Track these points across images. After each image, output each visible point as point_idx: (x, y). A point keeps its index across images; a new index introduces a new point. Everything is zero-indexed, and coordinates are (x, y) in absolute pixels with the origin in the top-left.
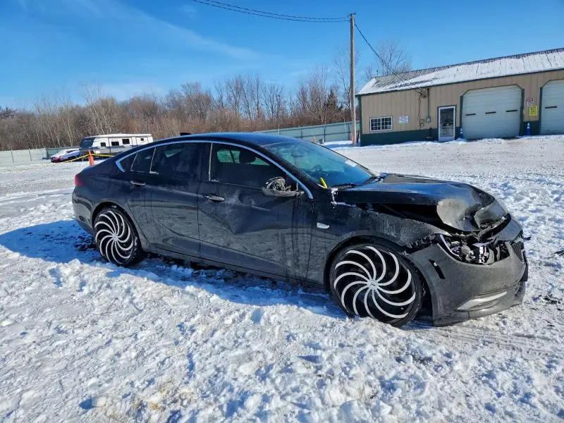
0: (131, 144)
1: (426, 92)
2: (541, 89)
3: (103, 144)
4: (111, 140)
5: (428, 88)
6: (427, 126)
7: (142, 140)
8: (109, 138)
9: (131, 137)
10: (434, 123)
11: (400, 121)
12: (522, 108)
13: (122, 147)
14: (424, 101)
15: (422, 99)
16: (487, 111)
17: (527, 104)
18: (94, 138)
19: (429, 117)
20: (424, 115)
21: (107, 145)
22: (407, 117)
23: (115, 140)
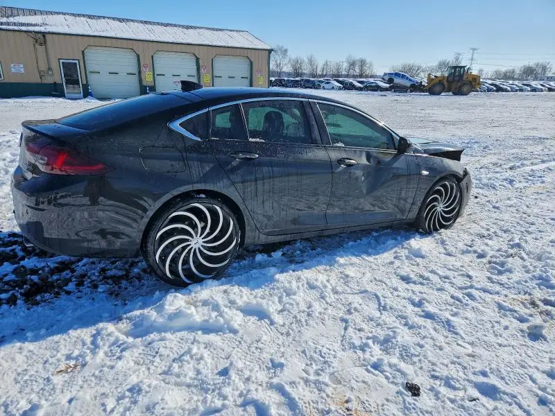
1: (41, 38)
2: (152, 57)
5: (44, 34)
6: (49, 80)
10: (58, 77)
11: (13, 70)
12: (140, 72)
14: (41, 49)
15: (37, 46)
16: (111, 71)
17: (143, 69)
19: (50, 69)
20: (43, 67)
22: (22, 66)
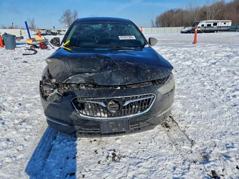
0: (217, 26)
3: (203, 25)
4: (207, 23)
7: (225, 23)
8: (207, 22)
9: (219, 22)
13: (212, 27)
18: (199, 22)
21: (205, 26)
23: (209, 23)
